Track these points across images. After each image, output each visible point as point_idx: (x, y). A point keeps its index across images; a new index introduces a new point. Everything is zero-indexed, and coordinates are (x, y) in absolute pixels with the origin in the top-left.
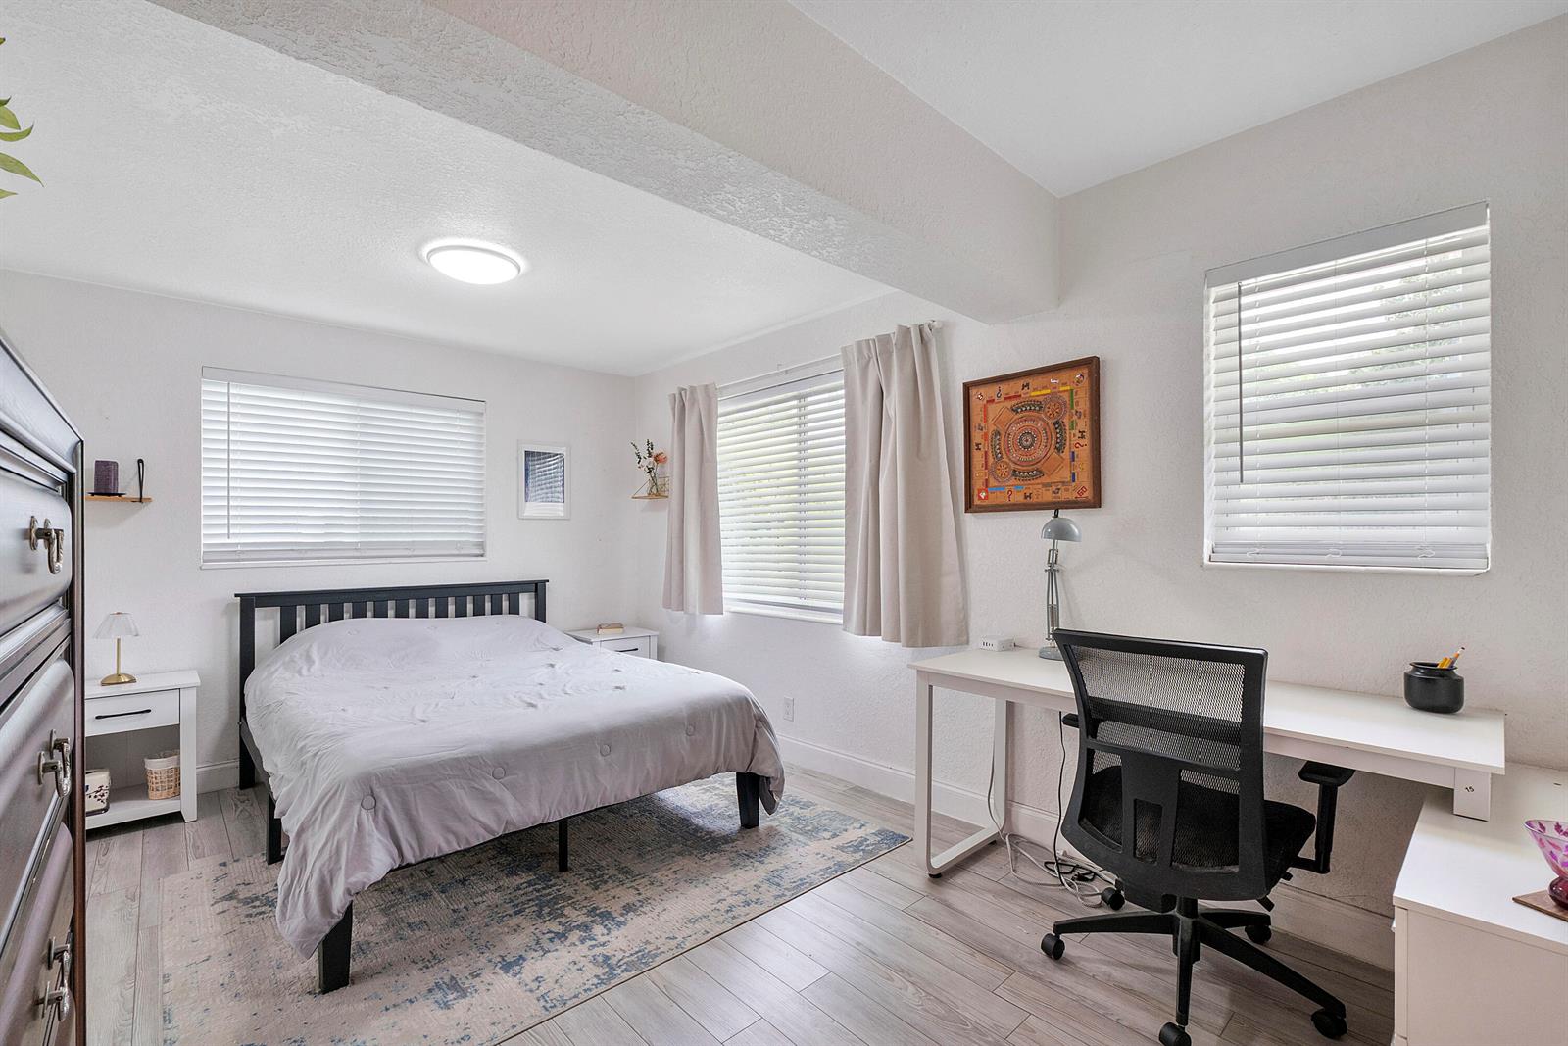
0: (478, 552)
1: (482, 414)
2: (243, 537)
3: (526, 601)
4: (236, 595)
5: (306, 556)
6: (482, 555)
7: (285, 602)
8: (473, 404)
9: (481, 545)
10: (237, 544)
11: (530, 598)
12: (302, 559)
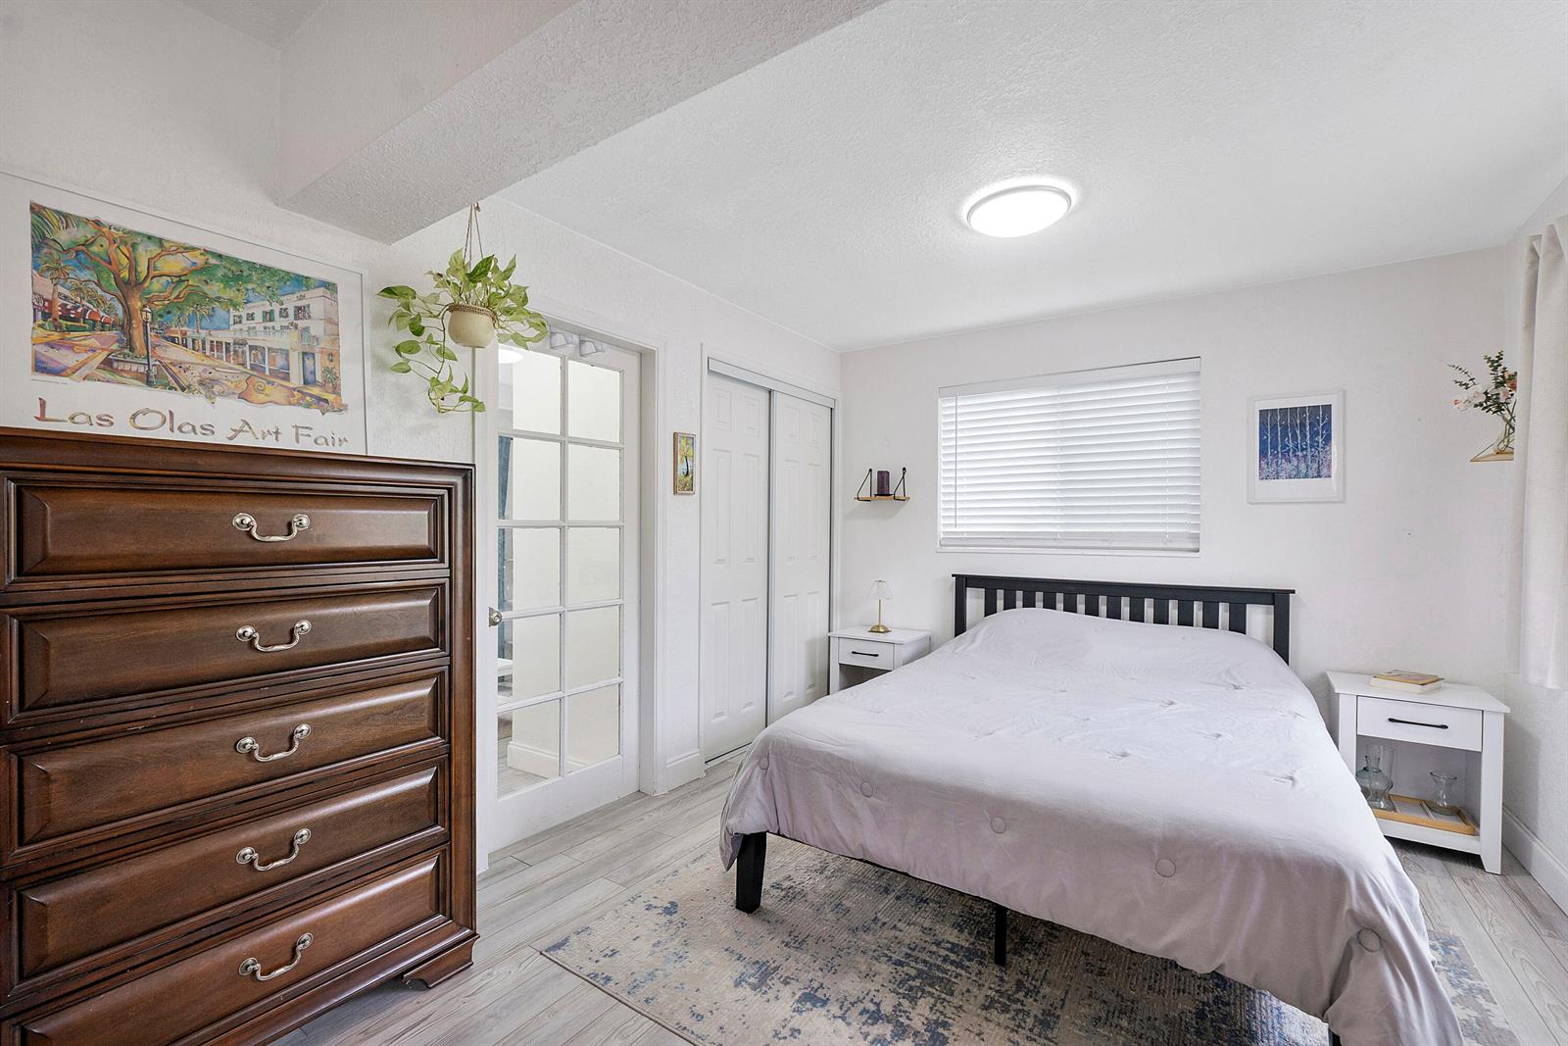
0: (1191, 546)
1: (1198, 373)
2: (968, 526)
3: (1259, 617)
4: (953, 576)
5: (1011, 544)
6: (1198, 551)
7: (990, 585)
8: (1188, 361)
9: (1196, 538)
10: (963, 533)
11: (1268, 613)
12: (1009, 546)
